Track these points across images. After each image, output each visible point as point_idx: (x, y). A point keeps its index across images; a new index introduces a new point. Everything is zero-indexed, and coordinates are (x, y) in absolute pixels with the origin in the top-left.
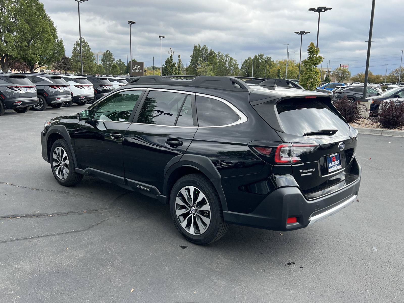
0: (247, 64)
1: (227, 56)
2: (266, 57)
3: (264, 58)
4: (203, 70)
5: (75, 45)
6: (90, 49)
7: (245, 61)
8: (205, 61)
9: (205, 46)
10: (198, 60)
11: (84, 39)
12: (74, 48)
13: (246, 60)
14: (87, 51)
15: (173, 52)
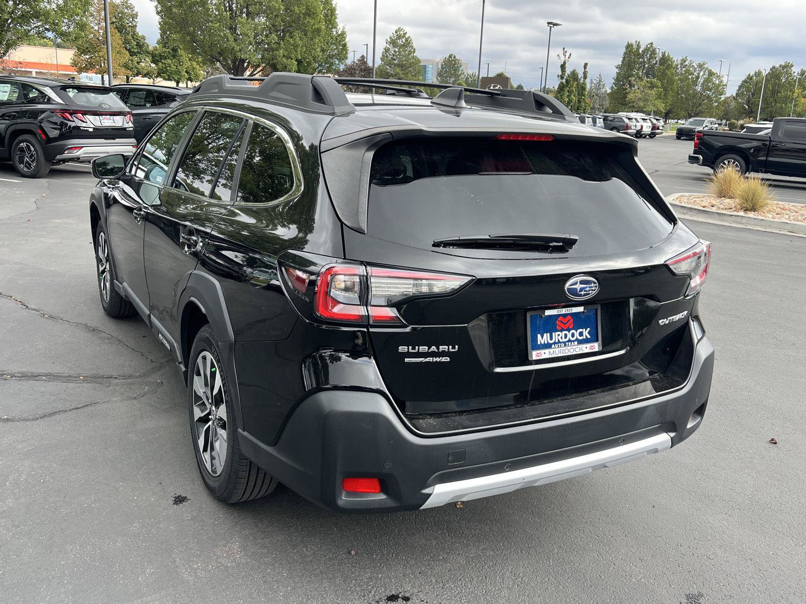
0: (750, 85)
1: (701, 66)
2: (800, 71)
3: (794, 73)
4: (640, 96)
5: (387, 43)
6: (414, 52)
7: (748, 78)
8: (647, 77)
9: (652, 44)
10: (633, 75)
11: (405, 32)
12: (385, 49)
13: (750, 78)
14: (409, 54)
15: (567, 56)
